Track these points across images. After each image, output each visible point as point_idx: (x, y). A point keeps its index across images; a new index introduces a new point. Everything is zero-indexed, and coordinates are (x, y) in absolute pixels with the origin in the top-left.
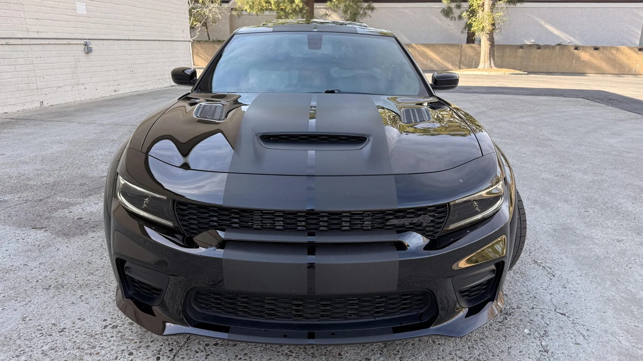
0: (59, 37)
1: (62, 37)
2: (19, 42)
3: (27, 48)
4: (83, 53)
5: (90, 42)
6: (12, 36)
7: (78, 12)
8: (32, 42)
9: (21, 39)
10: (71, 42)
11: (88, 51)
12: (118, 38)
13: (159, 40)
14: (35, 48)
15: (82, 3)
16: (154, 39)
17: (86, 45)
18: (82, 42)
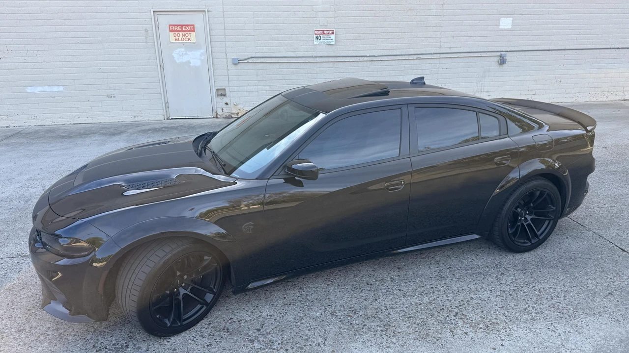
0: (472, 51)
1: (475, 51)
2: (430, 56)
3: (436, 61)
4: (497, 64)
5: (506, 54)
6: (425, 53)
7: (500, 27)
8: (442, 56)
9: (431, 54)
10: (483, 54)
11: (502, 61)
12: (548, 49)
13: (618, 48)
14: (444, 61)
15: (508, 19)
16: (609, 47)
17: (500, 56)
18: (498, 54)
